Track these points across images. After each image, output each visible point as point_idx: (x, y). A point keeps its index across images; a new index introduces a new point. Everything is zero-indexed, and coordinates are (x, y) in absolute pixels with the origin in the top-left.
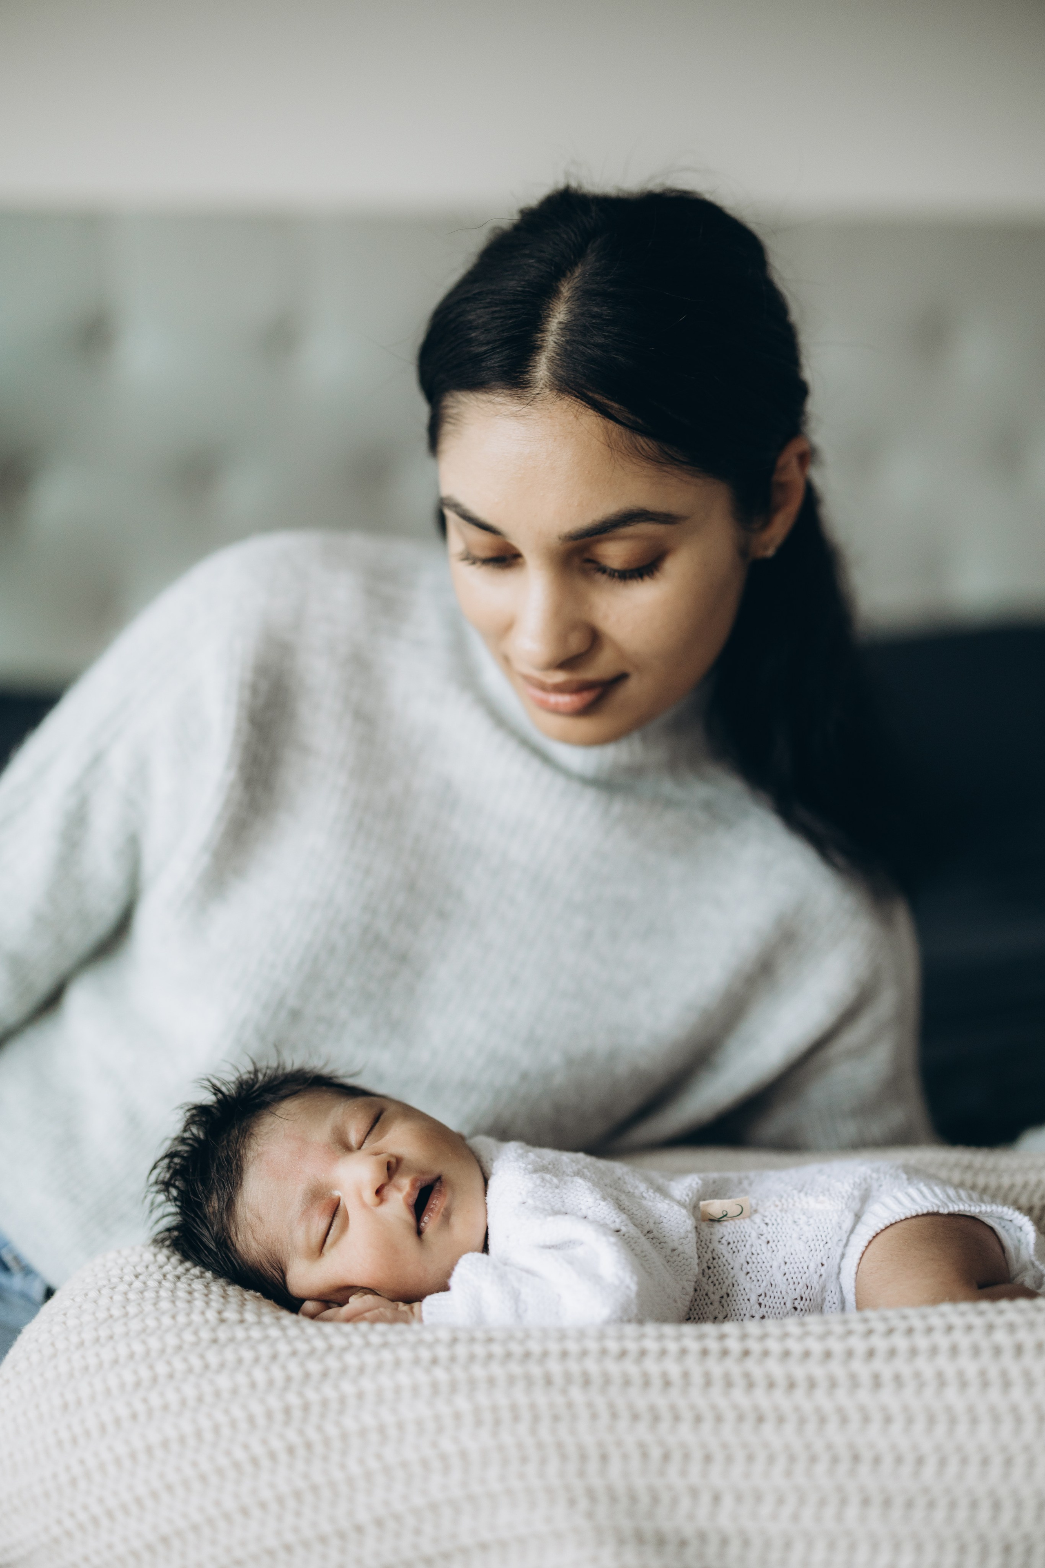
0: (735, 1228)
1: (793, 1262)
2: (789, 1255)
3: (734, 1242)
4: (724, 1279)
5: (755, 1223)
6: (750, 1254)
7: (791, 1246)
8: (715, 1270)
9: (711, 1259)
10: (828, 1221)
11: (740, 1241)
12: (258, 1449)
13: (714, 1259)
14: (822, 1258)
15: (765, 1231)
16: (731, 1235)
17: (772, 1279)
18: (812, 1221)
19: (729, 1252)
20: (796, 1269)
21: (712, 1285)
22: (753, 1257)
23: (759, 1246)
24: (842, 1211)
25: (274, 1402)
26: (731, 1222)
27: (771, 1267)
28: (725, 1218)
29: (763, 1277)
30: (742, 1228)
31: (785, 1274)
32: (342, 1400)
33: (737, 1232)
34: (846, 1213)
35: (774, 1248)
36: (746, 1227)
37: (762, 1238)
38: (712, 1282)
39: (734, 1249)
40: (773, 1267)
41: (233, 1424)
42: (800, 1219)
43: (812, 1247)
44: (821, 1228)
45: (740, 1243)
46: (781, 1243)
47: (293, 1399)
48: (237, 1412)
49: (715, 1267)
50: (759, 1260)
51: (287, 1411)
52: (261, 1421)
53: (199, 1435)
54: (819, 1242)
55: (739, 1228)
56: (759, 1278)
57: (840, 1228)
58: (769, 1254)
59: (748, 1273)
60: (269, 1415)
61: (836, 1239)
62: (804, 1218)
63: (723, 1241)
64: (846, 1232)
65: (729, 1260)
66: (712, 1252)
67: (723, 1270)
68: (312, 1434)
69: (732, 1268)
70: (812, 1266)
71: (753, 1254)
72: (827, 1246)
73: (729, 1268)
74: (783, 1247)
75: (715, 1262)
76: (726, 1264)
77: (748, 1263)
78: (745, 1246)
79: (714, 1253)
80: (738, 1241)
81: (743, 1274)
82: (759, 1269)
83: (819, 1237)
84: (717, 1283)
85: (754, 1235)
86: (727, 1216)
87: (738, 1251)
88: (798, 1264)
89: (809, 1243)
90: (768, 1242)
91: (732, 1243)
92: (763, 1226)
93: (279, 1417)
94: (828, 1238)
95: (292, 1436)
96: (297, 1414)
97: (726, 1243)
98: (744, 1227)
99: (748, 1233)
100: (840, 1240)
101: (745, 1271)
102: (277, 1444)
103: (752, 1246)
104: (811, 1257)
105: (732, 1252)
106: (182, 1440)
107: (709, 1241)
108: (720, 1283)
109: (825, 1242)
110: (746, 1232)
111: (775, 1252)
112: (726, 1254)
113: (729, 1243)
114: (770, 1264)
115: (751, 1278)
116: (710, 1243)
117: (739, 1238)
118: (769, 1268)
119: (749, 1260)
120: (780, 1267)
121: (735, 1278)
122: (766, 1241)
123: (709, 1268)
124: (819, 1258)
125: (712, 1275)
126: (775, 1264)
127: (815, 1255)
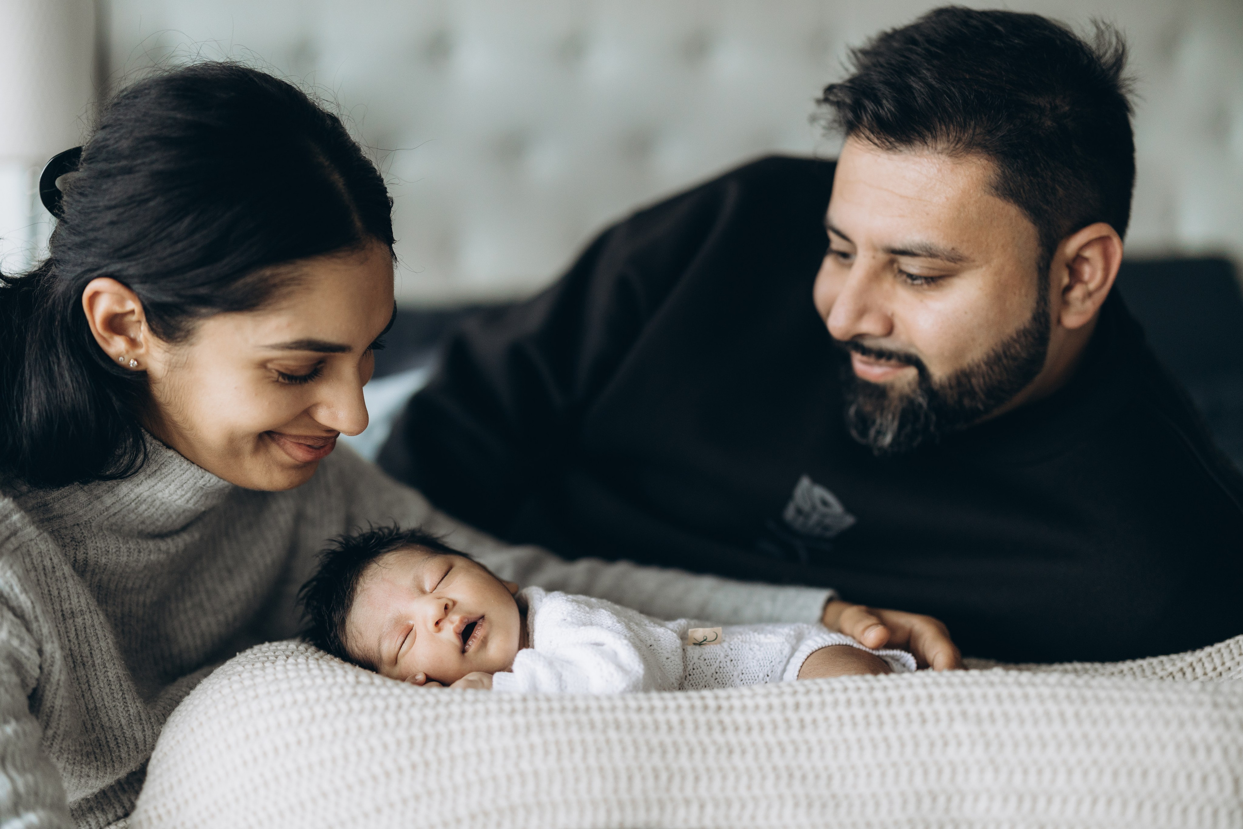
0: (710, 650)
1: (748, 672)
2: (745, 669)
3: (709, 659)
4: (700, 682)
5: (724, 648)
6: (718, 667)
7: (747, 663)
8: (694, 677)
9: (692, 669)
10: (773, 648)
11: (713, 659)
12: (390, 765)
13: (694, 669)
14: (768, 671)
15: (730, 654)
16: (707, 655)
17: (733, 683)
18: (762, 649)
19: (705, 665)
20: (750, 677)
21: (691, 686)
22: (721, 670)
23: (725, 662)
24: (783, 643)
25: (402, 734)
26: (708, 646)
27: (732, 676)
28: (705, 642)
29: (727, 681)
30: (715, 650)
31: (742, 680)
32: (451, 735)
33: (711, 653)
34: (786, 644)
35: (735, 663)
36: (717, 650)
37: (728, 658)
38: (691, 684)
39: (708, 664)
40: (734, 676)
41: (372, 750)
42: (754, 647)
43: (762, 664)
44: (768, 653)
45: (713, 660)
46: (740, 661)
47: (416, 732)
48: (374, 741)
49: (694, 675)
50: (725, 671)
51: (412, 740)
52: (392, 747)
53: (346, 757)
54: (767, 661)
55: (713, 650)
56: (724, 682)
57: (782, 653)
58: (732, 667)
59: (716, 679)
60: (399, 743)
61: (778, 660)
62: (757, 647)
63: (701, 658)
64: (786, 657)
65: (704, 671)
66: (693, 665)
67: (699, 677)
68: (429, 755)
69: (706, 676)
70: (761, 675)
71: (720, 667)
72: (772, 664)
73: (704, 675)
74: (741, 664)
75: (694, 671)
76: (702, 673)
77: (717, 673)
78: (715, 662)
79: (694, 665)
80: (711, 659)
81: (713, 679)
82: (724, 676)
83: (767, 658)
84: (694, 685)
85: (722, 655)
86: (707, 640)
87: (711, 665)
88: (752, 674)
89: (760, 661)
90: (732, 660)
91: (707, 659)
92: (729, 650)
93: (406, 745)
94: (773, 659)
95: (415, 757)
96: (418, 743)
97: (703, 660)
98: (716, 650)
99: (718, 654)
100: (780, 662)
101: (714, 678)
102: (404, 762)
103: (720, 662)
104: (760, 670)
105: (706, 665)
106: (334, 760)
107: (691, 657)
108: (696, 685)
109: (770, 661)
110: (717, 653)
111: (736, 667)
112: (703, 667)
113: (705, 660)
114: (732, 673)
115: (718, 682)
116: (693, 658)
117: (712, 657)
118: (731, 676)
119: (717, 671)
120: (738, 676)
121: (707, 682)
122: (730, 659)
123: (690, 675)
124: (766, 671)
125: (692, 680)
126: (735, 674)
127: (763, 669)
